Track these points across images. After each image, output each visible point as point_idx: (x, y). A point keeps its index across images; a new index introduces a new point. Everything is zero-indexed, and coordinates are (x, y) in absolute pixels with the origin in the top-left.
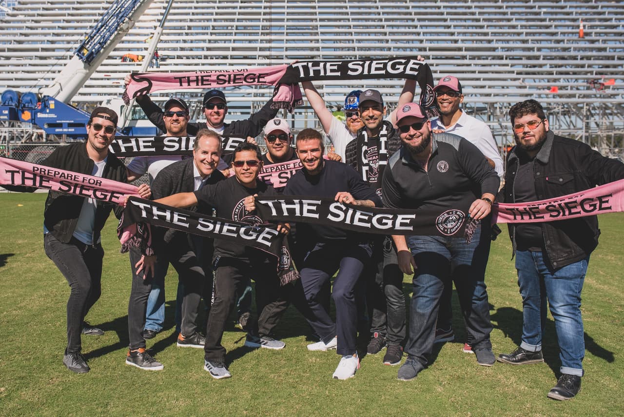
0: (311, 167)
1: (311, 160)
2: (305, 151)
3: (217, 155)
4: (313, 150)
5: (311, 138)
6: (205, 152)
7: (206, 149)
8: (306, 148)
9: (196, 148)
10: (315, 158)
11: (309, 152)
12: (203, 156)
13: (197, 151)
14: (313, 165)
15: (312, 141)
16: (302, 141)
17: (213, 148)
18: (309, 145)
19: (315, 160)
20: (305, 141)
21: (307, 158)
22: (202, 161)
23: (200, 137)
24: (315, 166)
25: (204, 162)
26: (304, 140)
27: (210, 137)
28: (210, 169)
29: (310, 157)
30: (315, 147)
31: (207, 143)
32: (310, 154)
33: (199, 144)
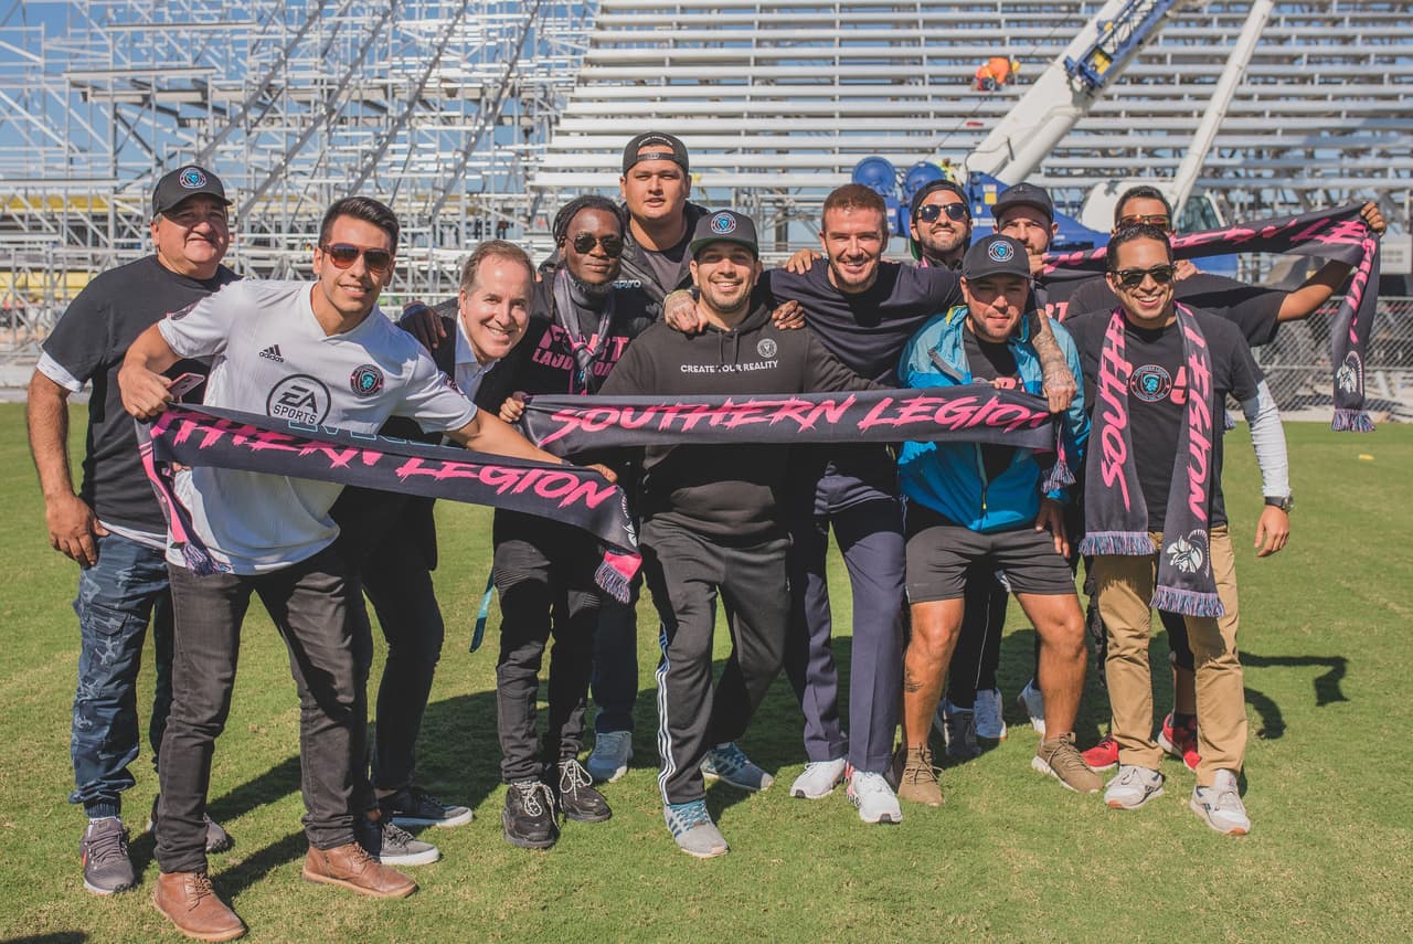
0: (853, 276)
1: (858, 259)
2: (844, 236)
3: (523, 309)
4: (863, 236)
5: (862, 206)
6: (495, 299)
7: (497, 289)
8: (846, 227)
9: (467, 289)
10: (865, 255)
11: (853, 238)
12: (485, 309)
13: (472, 294)
14: (861, 271)
15: (864, 214)
16: (840, 210)
17: (515, 290)
18: (857, 221)
19: (866, 260)
20: (847, 212)
21: (848, 252)
22: (484, 322)
23: (480, 260)
24: (864, 275)
25: (489, 323)
26: (844, 208)
27: (508, 259)
28: (506, 343)
29: (854, 252)
30: (871, 228)
31: (498, 273)
32: (854, 244)
33: (479, 278)
